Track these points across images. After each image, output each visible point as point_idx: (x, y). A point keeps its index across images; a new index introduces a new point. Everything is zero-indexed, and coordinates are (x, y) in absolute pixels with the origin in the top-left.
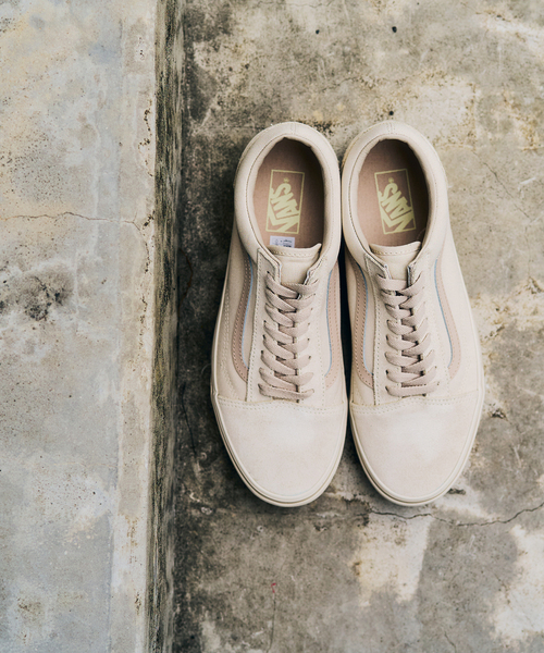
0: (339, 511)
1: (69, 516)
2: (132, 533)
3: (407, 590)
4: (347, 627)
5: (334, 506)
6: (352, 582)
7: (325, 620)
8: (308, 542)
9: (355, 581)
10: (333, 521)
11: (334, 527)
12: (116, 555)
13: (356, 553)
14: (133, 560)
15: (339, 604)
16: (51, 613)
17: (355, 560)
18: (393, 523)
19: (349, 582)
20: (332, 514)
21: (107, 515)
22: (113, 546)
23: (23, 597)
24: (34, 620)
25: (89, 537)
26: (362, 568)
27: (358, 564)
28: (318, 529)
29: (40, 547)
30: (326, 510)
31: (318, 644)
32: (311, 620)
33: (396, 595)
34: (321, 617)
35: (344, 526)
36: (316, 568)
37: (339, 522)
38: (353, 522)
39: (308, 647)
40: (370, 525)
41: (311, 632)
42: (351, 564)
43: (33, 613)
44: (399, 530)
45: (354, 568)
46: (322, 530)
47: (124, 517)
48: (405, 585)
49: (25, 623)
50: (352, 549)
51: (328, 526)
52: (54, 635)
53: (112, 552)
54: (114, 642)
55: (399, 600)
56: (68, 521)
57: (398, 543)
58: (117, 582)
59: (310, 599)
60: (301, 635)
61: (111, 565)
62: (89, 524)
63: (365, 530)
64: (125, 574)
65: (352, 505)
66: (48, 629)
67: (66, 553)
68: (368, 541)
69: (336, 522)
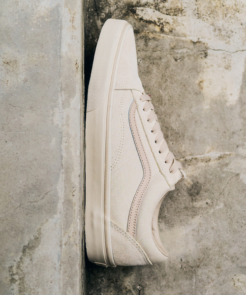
0: (189, 49)
1: (34, 7)
2: (72, 21)
3: (233, 98)
4: (196, 122)
5: (186, 46)
6: (198, 94)
7: (182, 118)
8: (170, 69)
9: (200, 92)
10: (185, 55)
11: (186, 59)
12: (64, 32)
13: (200, 75)
14: (74, 38)
15: (191, 108)
16: (24, 67)
17: (200, 79)
18: (223, 56)
19: (196, 94)
20: (185, 50)
21: (58, 6)
22: (61, 26)
23: (6, 56)
24: (13, 71)
25: (46, 20)
26: (204, 85)
27: (201, 82)
28: (176, 60)
29: (16, 25)
30: (181, 48)
31: (178, 133)
32: (173, 118)
33: (226, 101)
34: (179, 116)
35: (192, 58)
36: (175, 85)
37: (189, 56)
38: (198, 56)
39: (171, 135)
40: (208, 57)
41: (173, 126)
42: (197, 82)
43: (13, 67)
44: (226, 60)
45: (199, 84)
46: (179, 61)
47: (67, 9)
48: (231, 94)
49: (7, 73)
50: (198, 73)
51: (182, 58)
52: (26, 81)
53: (61, 29)
54: (64, 86)
55: (228, 104)
56: (33, 10)
57: (227, 68)
58: (64, 49)
59: (172, 105)
60: (167, 128)
61: (60, 38)
62: (46, 11)
63: (205, 60)
64: (69, 45)
65: (197, 44)
66: (22, 77)
67: (32, 29)
68: (208, 67)
69: (187, 56)
